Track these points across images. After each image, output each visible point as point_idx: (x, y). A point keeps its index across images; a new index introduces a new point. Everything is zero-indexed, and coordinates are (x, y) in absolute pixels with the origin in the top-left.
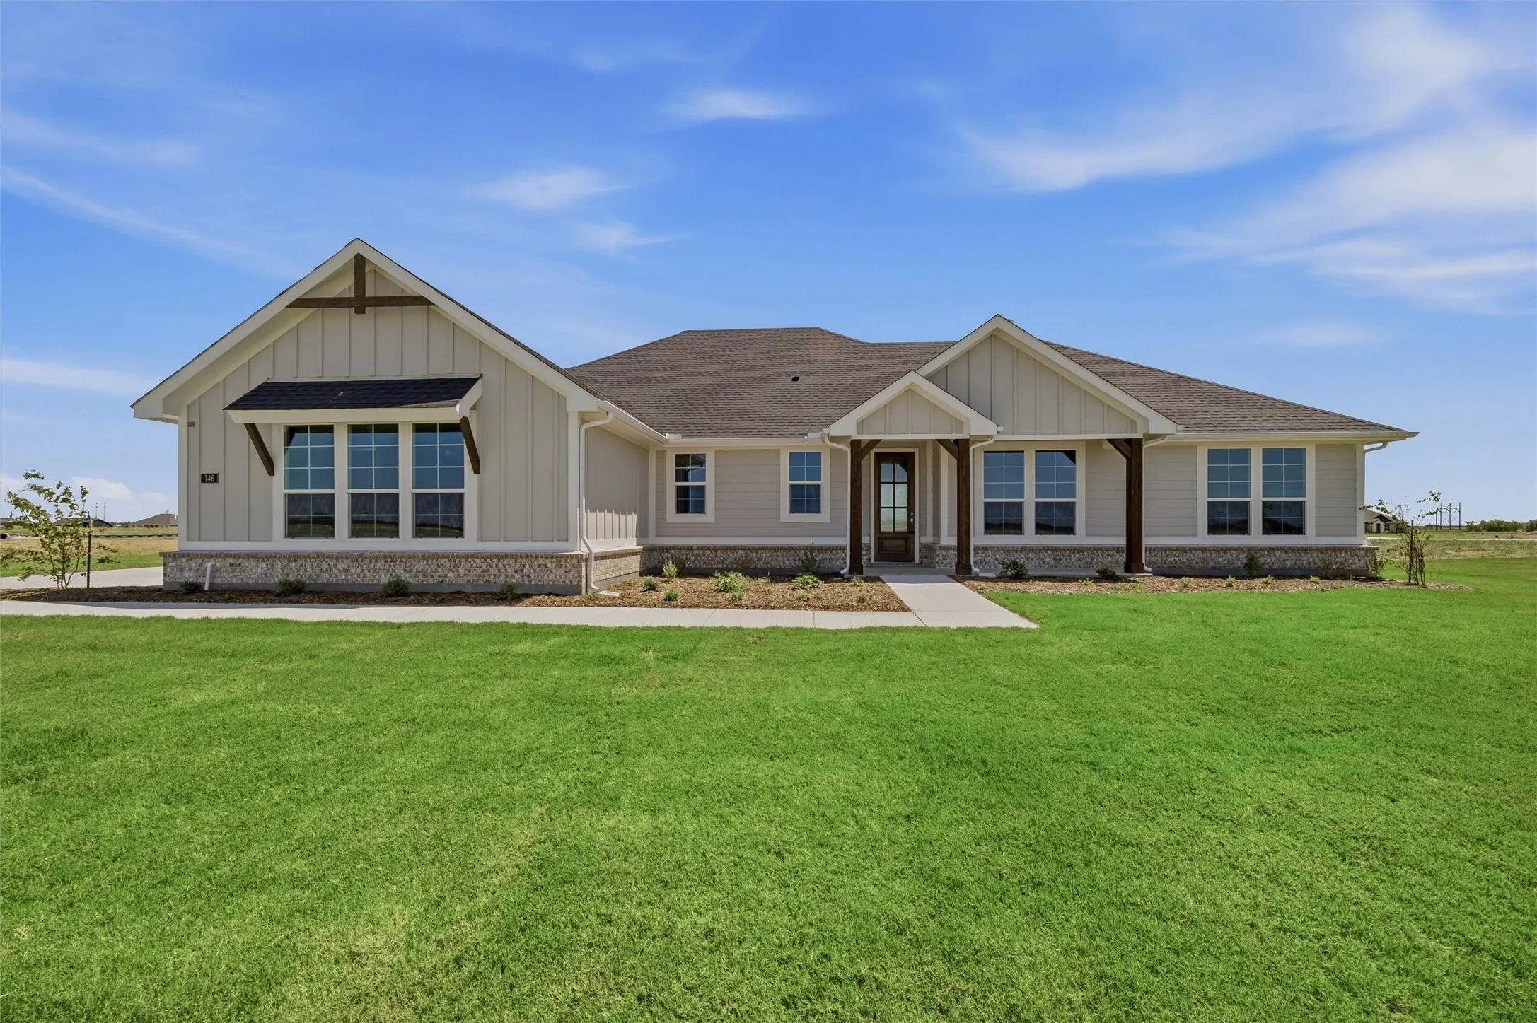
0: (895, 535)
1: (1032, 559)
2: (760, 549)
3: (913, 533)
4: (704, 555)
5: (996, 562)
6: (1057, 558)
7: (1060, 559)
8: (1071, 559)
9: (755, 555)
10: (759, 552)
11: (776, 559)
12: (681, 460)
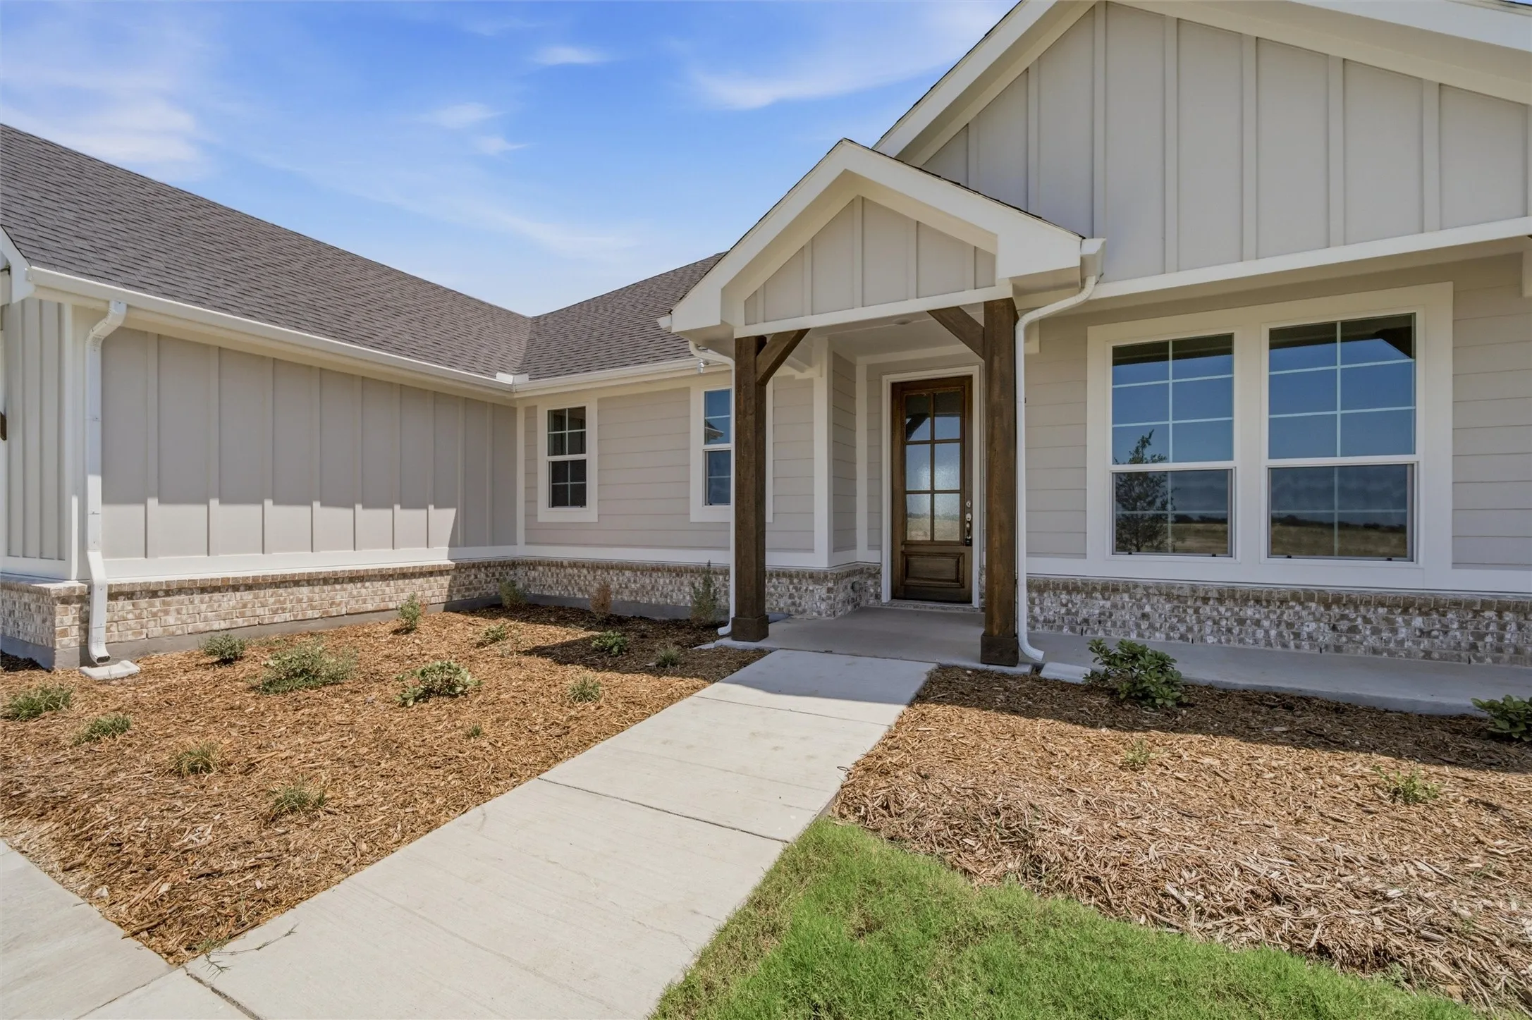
0: (935, 548)
1: (1258, 623)
2: (653, 569)
3: (969, 543)
4: (579, 577)
5: (1144, 625)
6: (1343, 625)
7: (1353, 630)
8: (1394, 631)
9: (648, 581)
10: (655, 575)
11: (680, 590)
12: (557, 418)
